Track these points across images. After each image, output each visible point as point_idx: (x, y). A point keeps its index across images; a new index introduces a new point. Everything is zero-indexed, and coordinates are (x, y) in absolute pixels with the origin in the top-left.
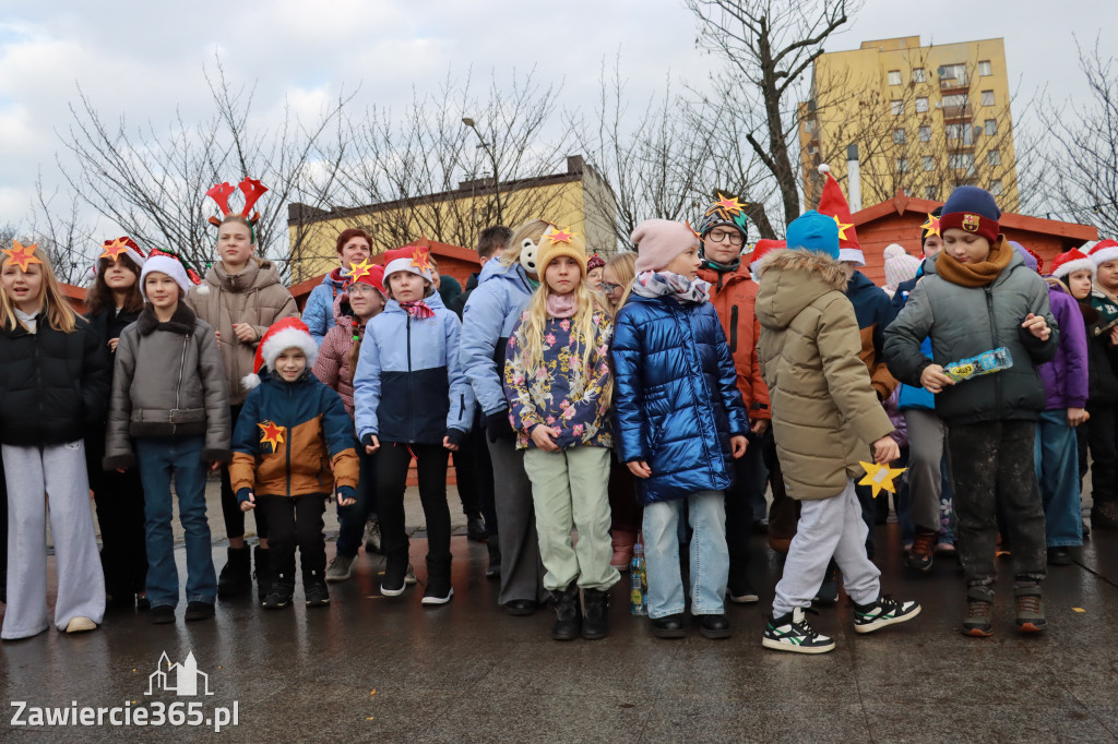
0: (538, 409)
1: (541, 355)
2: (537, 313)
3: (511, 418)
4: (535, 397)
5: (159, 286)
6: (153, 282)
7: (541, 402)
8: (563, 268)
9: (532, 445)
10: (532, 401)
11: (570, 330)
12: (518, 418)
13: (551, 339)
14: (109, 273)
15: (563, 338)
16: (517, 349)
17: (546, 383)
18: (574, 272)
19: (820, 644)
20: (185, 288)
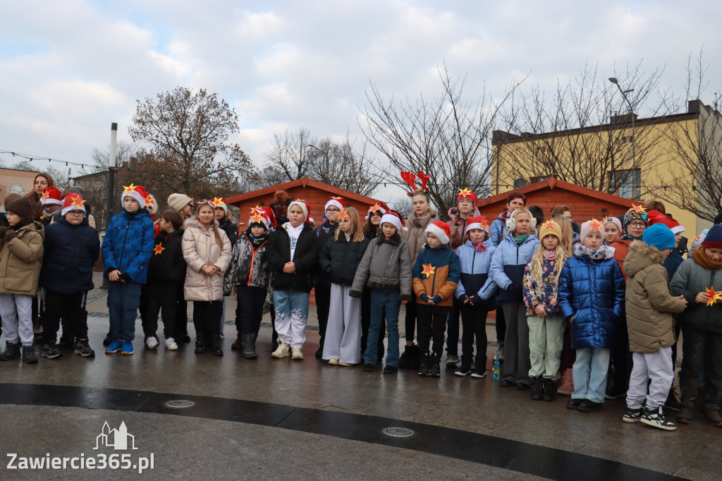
0: (538, 298)
1: (541, 275)
2: (539, 257)
3: (526, 303)
4: (537, 293)
5: (388, 229)
6: (387, 227)
7: (539, 295)
8: (550, 239)
9: (535, 314)
10: (535, 294)
11: (554, 265)
12: (530, 302)
13: (546, 269)
14: (372, 218)
15: (551, 269)
16: (529, 272)
17: (542, 287)
18: (555, 241)
19: (670, 426)
20: (399, 229)
